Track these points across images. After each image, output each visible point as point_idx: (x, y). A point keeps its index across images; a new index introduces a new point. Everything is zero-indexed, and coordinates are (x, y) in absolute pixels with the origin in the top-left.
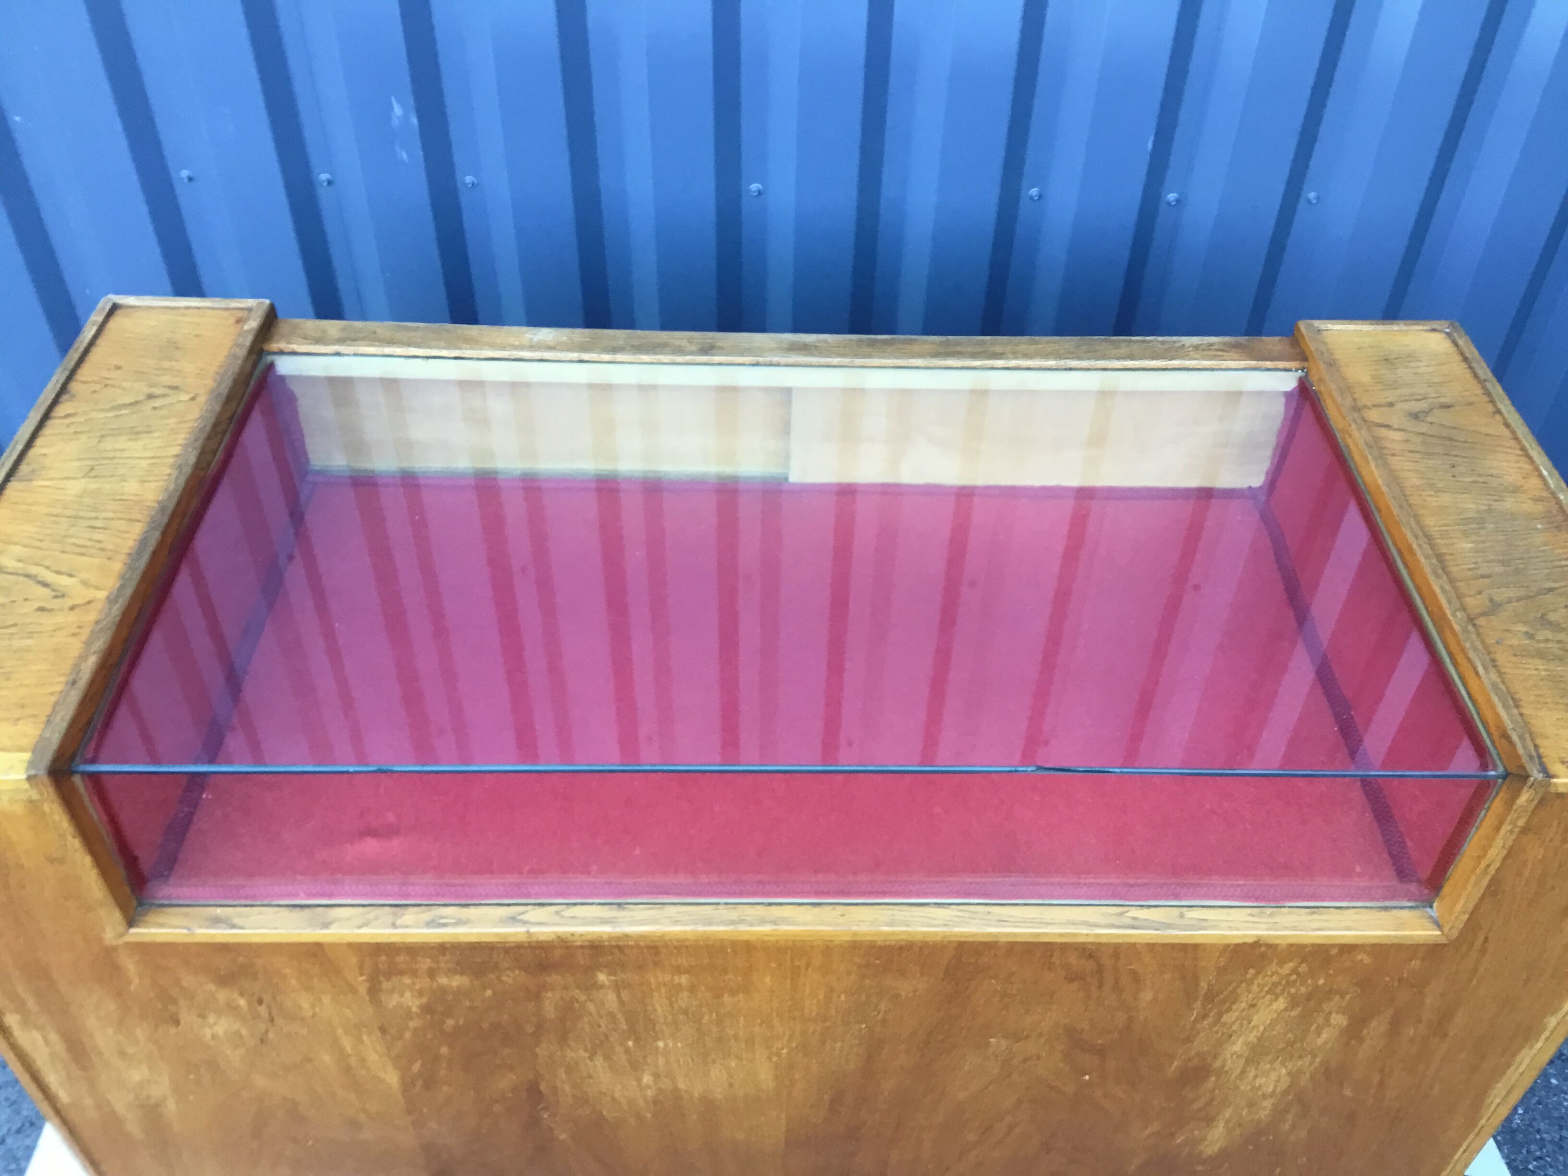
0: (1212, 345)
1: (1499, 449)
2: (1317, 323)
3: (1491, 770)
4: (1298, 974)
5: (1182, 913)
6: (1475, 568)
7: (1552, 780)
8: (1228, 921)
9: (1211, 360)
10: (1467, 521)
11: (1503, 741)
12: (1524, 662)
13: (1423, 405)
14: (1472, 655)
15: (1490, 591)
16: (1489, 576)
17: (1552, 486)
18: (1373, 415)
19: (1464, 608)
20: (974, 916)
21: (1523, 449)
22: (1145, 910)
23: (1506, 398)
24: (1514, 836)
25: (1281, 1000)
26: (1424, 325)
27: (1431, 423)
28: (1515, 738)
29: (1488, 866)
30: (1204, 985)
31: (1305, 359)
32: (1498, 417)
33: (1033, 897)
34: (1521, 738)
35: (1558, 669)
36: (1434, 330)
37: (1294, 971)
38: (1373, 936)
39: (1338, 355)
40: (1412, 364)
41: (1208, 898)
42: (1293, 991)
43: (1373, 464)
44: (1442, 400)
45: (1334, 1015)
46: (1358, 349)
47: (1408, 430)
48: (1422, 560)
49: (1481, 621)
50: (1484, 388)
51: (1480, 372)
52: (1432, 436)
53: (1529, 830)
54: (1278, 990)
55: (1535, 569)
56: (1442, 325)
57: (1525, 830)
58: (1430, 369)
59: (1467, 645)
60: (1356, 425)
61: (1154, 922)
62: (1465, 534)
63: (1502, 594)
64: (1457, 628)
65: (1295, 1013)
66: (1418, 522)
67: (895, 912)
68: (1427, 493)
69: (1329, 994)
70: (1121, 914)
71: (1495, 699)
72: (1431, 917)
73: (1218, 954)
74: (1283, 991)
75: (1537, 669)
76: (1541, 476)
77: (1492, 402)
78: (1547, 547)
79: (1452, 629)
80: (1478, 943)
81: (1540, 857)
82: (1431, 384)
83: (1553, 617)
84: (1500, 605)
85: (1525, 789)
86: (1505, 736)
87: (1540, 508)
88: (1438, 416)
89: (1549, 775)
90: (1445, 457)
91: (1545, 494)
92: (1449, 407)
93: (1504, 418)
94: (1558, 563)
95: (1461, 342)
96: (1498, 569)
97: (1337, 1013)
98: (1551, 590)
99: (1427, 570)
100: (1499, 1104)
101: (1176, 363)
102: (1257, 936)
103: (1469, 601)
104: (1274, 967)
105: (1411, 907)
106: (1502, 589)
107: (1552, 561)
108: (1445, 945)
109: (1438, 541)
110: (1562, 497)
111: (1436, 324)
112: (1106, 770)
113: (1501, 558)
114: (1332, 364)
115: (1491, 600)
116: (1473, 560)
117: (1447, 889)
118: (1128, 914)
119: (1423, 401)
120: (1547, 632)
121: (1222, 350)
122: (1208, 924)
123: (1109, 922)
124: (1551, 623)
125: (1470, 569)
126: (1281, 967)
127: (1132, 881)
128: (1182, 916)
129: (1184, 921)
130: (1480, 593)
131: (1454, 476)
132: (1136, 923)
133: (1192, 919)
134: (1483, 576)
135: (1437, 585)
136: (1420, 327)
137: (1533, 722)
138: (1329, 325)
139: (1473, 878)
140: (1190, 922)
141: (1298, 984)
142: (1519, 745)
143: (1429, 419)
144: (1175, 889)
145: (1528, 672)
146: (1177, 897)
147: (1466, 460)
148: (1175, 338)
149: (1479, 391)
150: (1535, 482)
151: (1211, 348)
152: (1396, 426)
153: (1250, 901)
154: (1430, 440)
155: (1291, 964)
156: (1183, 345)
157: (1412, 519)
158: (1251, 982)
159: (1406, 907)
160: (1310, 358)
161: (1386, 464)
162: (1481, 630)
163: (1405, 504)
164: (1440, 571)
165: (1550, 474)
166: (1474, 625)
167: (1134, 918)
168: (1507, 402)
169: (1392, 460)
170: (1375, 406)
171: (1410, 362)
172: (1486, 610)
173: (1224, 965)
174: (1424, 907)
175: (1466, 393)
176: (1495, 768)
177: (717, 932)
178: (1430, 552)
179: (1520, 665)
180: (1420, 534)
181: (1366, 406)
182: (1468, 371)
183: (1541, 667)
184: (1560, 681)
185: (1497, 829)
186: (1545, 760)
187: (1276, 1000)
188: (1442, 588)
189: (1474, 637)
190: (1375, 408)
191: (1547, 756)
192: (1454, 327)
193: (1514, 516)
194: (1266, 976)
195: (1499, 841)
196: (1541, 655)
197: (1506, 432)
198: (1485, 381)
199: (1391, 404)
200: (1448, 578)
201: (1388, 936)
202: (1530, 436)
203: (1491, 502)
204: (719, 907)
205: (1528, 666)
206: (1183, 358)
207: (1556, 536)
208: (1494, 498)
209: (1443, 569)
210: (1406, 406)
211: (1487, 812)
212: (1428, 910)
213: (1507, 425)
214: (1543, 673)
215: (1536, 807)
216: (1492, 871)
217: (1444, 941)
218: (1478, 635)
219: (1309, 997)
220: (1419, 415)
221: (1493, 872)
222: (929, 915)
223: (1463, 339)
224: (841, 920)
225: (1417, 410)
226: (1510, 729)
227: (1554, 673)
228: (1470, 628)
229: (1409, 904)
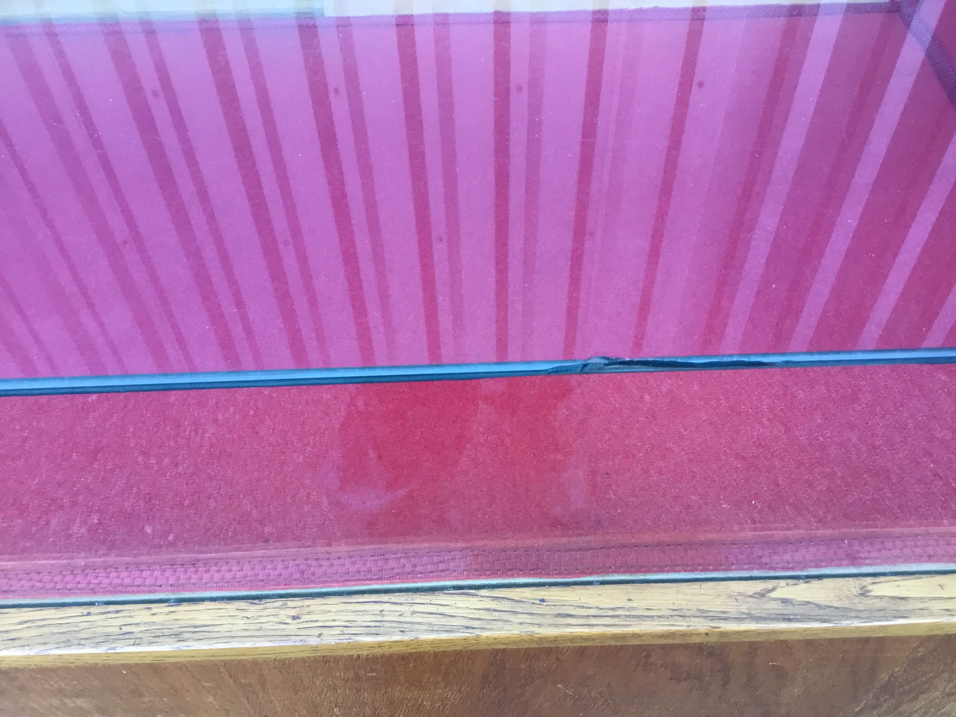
5: (864, 587)
8: (942, 598)
20: (518, 608)
22: (802, 586)
30: (884, 677)
33: (616, 571)
41: (907, 560)
61: (819, 606)
67: (387, 607)
70: (762, 595)
112: (753, 359)
118: (773, 595)
122: (909, 606)
123: (744, 609)
127: (779, 534)
128: (864, 593)
129: (868, 603)
132: (789, 610)
133: (881, 597)
140: (882, 604)
144: (850, 545)
146: (853, 560)
167: (785, 601)
177: (81, 655)
204: (93, 610)
222: (442, 610)
224: (293, 626)
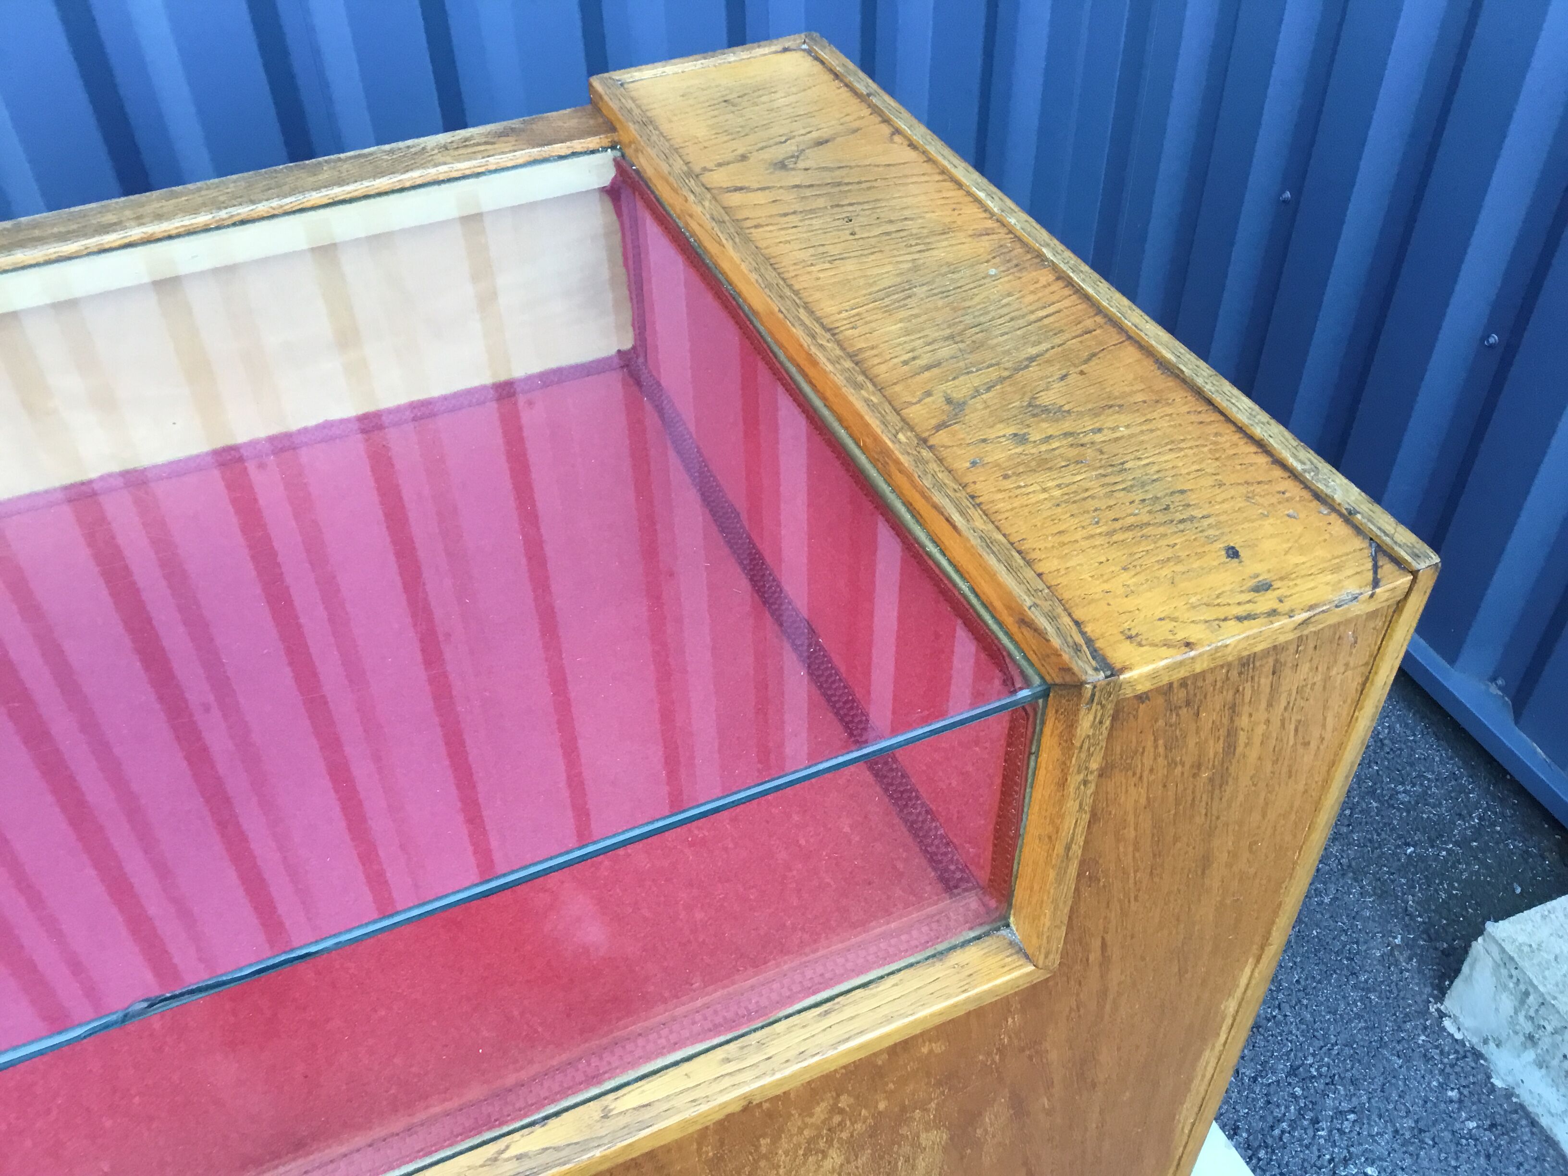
0: (466, 140)
1: (910, 180)
2: (617, 75)
3: (1021, 689)
4: (841, 1111)
5: (606, 1107)
6: (914, 358)
7: (1122, 677)
8: (688, 1089)
9: (470, 159)
10: (888, 291)
11: (1027, 633)
12: (1022, 484)
13: (791, 147)
14: (938, 498)
15: (943, 387)
16: (938, 364)
17: (996, 210)
18: (719, 178)
19: (907, 425)
21: (943, 172)
23: (903, 110)
24: (1092, 788)
25: (833, 1153)
26: (770, 45)
27: (806, 169)
28: (1043, 622)
29: (1068, 848)
31: (610, 127)
32: (897, 138)
34: (1053, 618)
35: (1079, 478)
36: (786, 50)
37: (835, 1109)
38: (932, 1015)
39: (658, 112)
40: (764, 99)
42: (844, 1135)
43: (728, 245)
44: (815, 135)
45: (923, 1136)
46: (683, 96)
47: (774, 187)
48: (829, 367)
49: (941, 438)
50: (871, 106)
51: (862, 88)
52: (811, 186)
53: (1113, 767)
54: (822, 1144)
55: (1002, 335)
56: (795, 40)
57: (1103, 773)
58: (792, 99)
59: (927, 482)
60: (695, 196)
61: (557, 1149)
62: (888, 311)
63: (960, 388)
64: (903, 459)
65: (864, 1157)
66: (811, 313)
68: (818, 267)
69: (902, 1115)
70: (495, 1159)
71: (992, 561)
72: (1011, 944)
73: (695, 1146)
74: (830, 1143)
75: (1044, 490)
76: (977, 200)
77: (886, 121)
78: (1011, 298)
79: (897, 462)
80: (1094, 956)
81: (1143, 801)
82: (796, 118)
83: (1046, 399)
84: (964, 403)
85: (1083, 707)
86: (1025, 622)
87: (985, 244)
88: (814, 158)
89: (1113, 672)
90: (836, 210)
91: (990, 224)
92: (827, 141)
93: (906, 137)
94: (1033, 317)
95: (824, 55)
96: (946, 351)
97: (927, 1131)
98: (1032, 359)
99: (840, 380)
100: (1193, 1124)
101: (415, 176)
102: (744, 1097)
103: (913, 413)
104: (796, 1122)
105: (978, 938)
106: (962, 378)
107: (1023, 316)
108: (1047, 980)
109: (850, 332)
110: (1013, 221)
111: (788, 42)
113: (948, 332)
114: (647, 123)
115: (949, 401)
116: (908, 347)
117: (1020, 894)
118: (507, 1154)
119: (789, 142)
120: (1044, 425)
121: (486, 143)
124: (1046, 410)
125: (905, 363)
126: (811, 1115)
127: (511, 1079)
128: (606, 1114)
130: (929, 394)
131: (852, 234)
133: (625, 1113)
134: (928, 368)
135: (857, 400)
136: (766, 50)
137: (1063, 581)
138: (635, 74)
139: (1052, 874)
141: (848, 1123)
142: (1050, 630)
143: (801, 165)
144: (589, 1063)
145: (1034, 499)
147: (866, 207)
148: (409, 142)
149: (866, 112)
150: (972, 210)
151: (467, 143)
152: (756, 186)
153: (719, 1034)
154: (808, 192)
155: (823, 1105)
156: (424, 149)
157: (801, 310)
158: (773, 1153)
159: (969, 941)
160: (618, 126)
161: (748, 240)
162: (944, 453)
163: (788, 292)
164: (860, 378)
165: (990, 195)
166: (931, 448)
168: (906, 114)
169: (756, 234)
170: (720, 165)
171: (760, 96)
172: (945, 417)
173: (714, 1154)
174: (998, 929)
175: (848, 119)
176: (1028, 684)
178: (838, 352)
179: (1018, 491)
180: (818, 330)
181: (705, 169)
182: (844, 89)
183: (1050, 484)
184: (1085, 499)
185: (1062, 784)
186: (1098, 644)
187: (825, 1156)
188: (867, 401)
189: (933, 466)
190: (721, 169)
191: (1103, 636)
192: (812, 39)
193: (953, 268)
194: (792, 1136)
195: (1072, 805)
196: (1043, 464)
197: (912, 155)
198: (869, 95)
199: (744, 158)
200: (874, 385)
201: (955, 1006)
202: (947, 152)
203: (916, 256)
205: (1031, 489)
206: (423, 166)
207: (1020, 278)
208: (919, 248)
209: (864, 373)
210: (767, 155)
211: (1037, 757)
212: (1004, 932)
213: (912, 145)
214: (1057, 493)
215: (1112, 727)
216: (1077, 850)
217: (1041, 976)
218: (941, 460)
219: (873, 1132)
220: (786, 162)
221: (1080, 852)
223: (827, 51)
225: (781, 157)
226: (1030, 608)
227: (1074, 487)
228: (926, 453)
229: (972, 934)
